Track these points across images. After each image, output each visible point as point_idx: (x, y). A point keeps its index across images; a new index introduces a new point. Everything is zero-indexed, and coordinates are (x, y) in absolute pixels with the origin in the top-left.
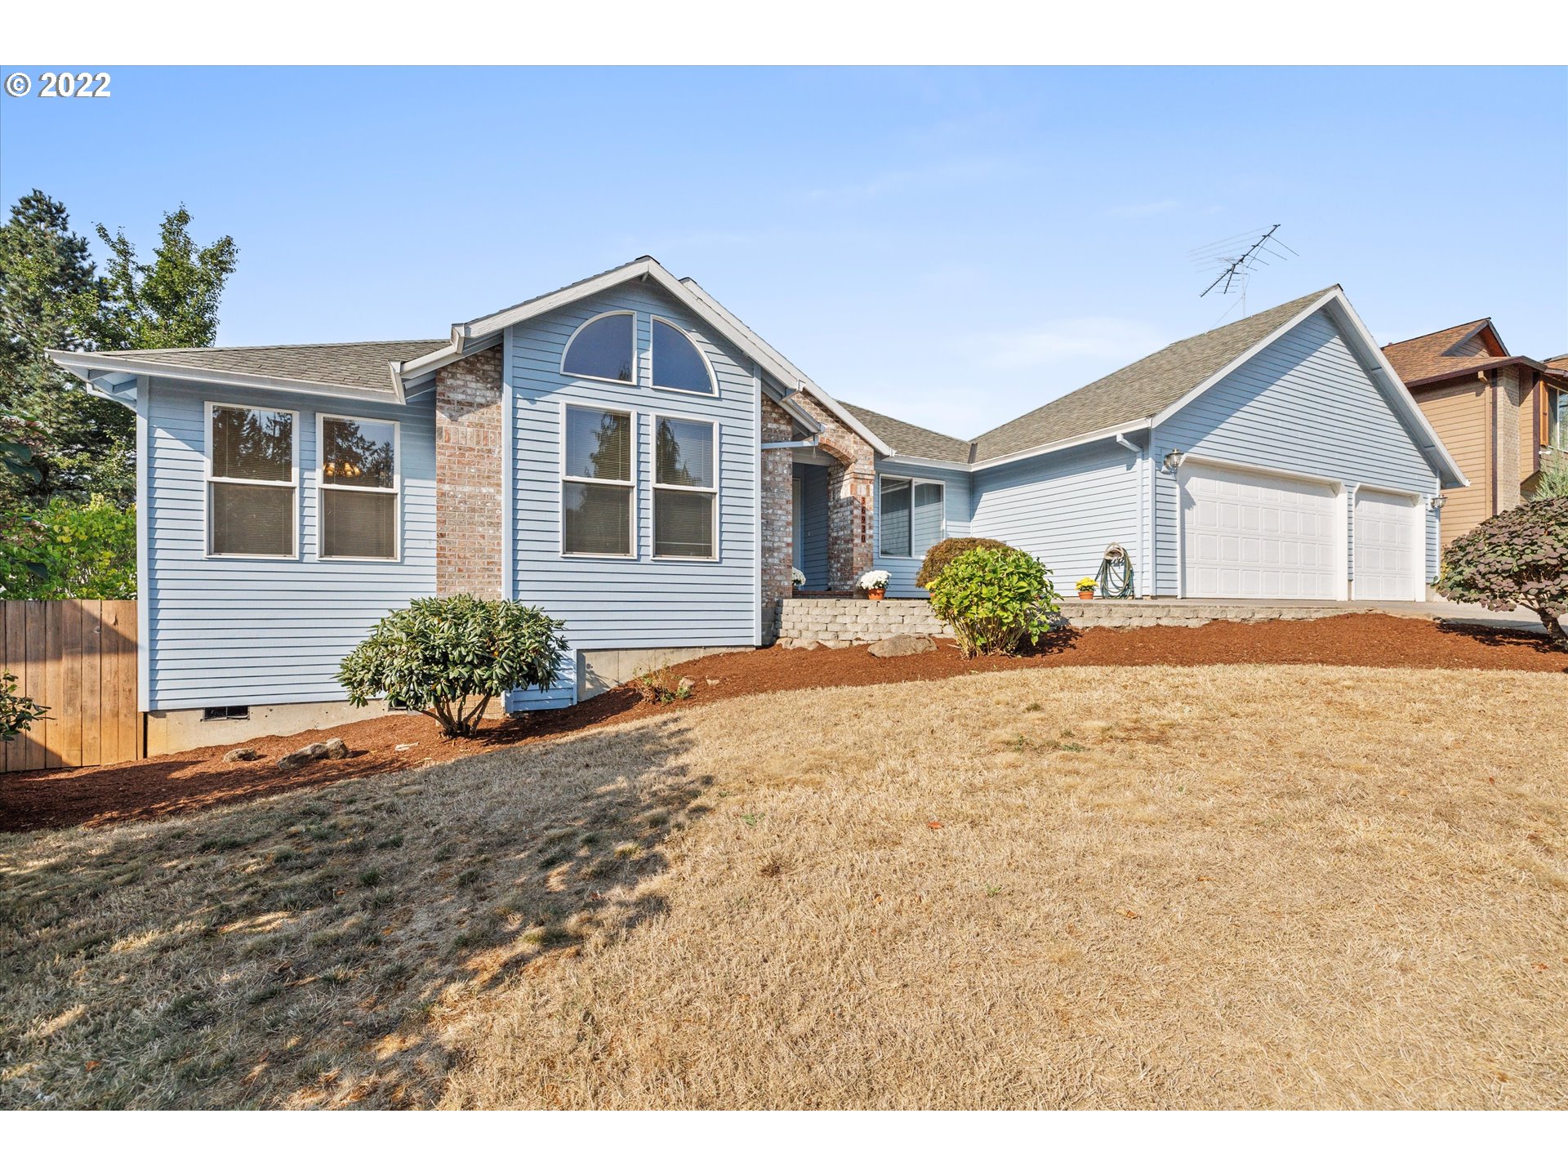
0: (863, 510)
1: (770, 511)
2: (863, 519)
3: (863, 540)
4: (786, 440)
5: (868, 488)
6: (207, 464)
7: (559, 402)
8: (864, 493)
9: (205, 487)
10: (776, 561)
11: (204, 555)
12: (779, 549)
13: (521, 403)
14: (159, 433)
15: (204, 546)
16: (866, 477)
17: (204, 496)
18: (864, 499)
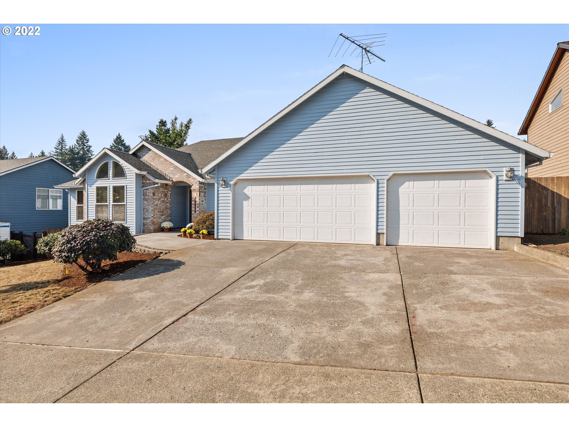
0: (195, 202)
1: (147, 207)
2: (195, 205)
3: (195, 212)
4: (152, 185)
5: (197, 194)
6: (76, 203)
7: (94, 187)
8: (195, 196)
9: (76, 207)
10: (149, 222)
11: (76, 220)
12: (149, 218)
13: (89, 188)
14: (71, 197)
15: (76, 218)
16: (196, 190)
17: (76, 209)
18: (195, 198)
